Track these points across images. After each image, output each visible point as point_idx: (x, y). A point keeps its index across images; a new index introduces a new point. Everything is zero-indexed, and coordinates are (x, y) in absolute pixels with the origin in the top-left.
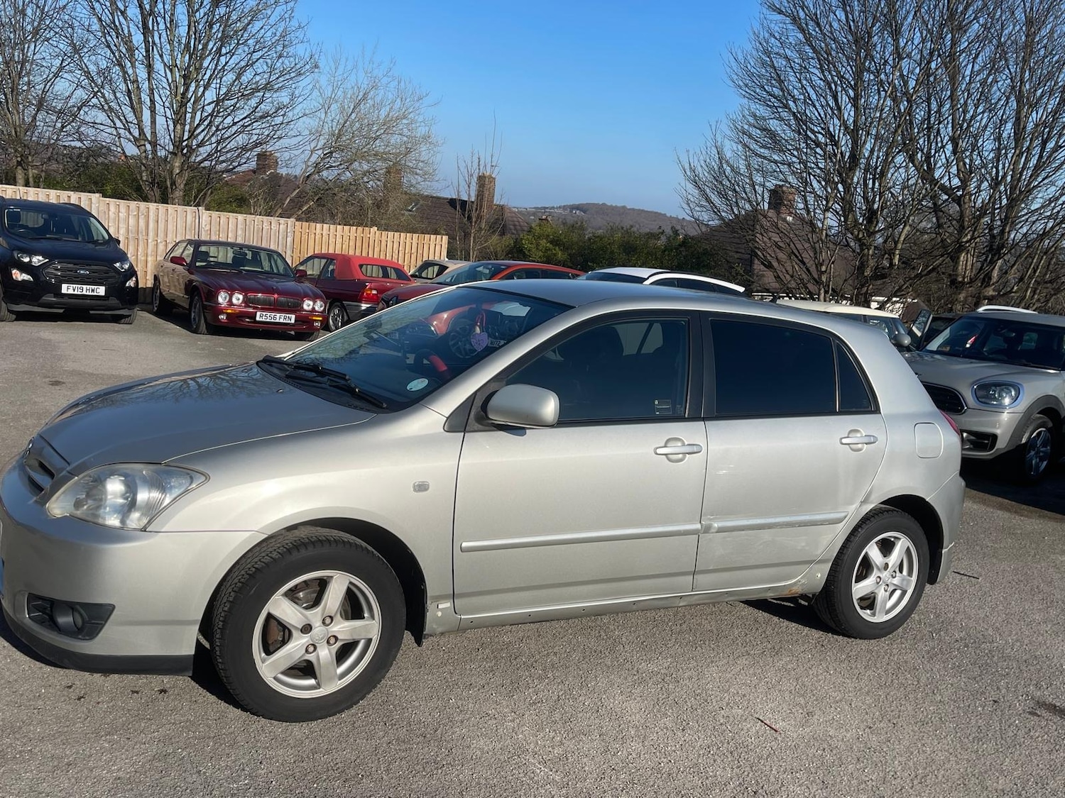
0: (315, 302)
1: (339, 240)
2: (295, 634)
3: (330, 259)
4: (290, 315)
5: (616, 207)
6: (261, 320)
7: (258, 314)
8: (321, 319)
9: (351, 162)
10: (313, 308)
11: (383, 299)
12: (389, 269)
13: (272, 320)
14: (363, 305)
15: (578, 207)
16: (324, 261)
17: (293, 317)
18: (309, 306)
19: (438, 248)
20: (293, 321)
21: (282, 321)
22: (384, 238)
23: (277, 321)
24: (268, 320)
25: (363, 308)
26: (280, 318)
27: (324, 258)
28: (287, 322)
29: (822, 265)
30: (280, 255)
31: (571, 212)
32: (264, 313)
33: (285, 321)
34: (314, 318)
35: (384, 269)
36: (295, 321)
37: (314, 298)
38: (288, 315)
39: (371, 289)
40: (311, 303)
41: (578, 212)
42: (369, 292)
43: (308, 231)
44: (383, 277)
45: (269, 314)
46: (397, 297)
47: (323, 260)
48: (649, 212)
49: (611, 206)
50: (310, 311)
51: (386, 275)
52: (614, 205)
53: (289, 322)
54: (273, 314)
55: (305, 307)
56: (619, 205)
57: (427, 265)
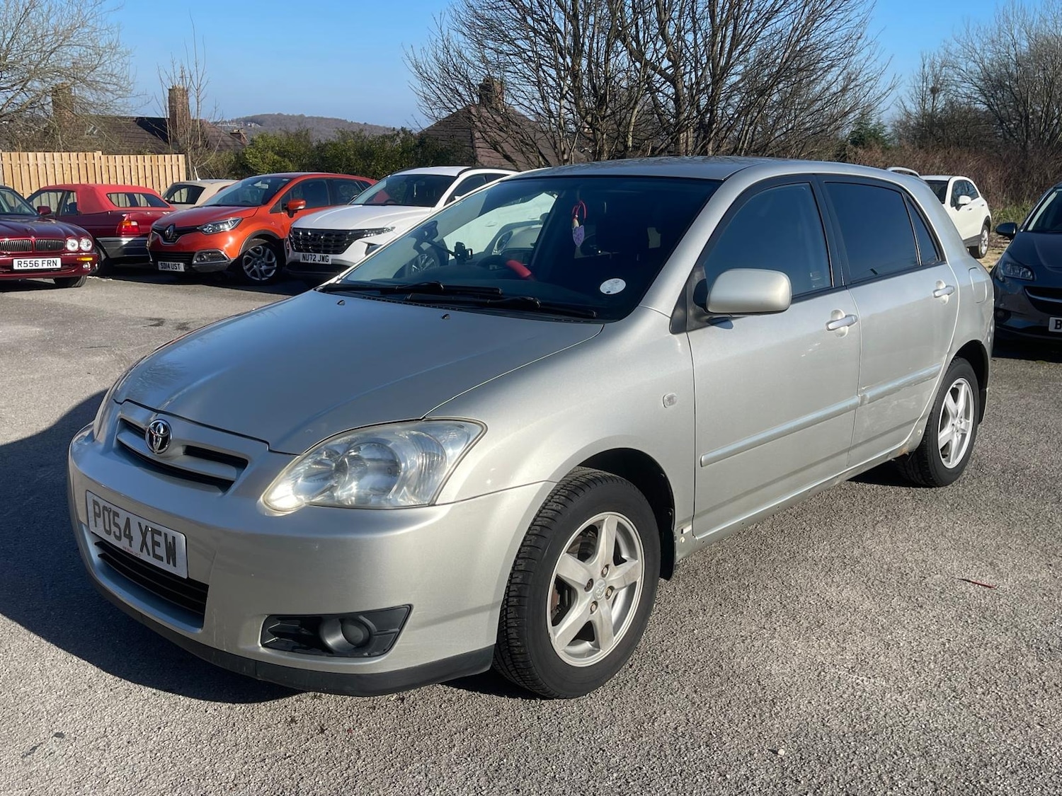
0: (79, 241)
1: (58, 170)
2: (580, 592)
3: (66, 191)
4: (55, 259)
5: (293, 116)
6: (20, 268)
7: (15, 262)
8: (91, 259)
9: (24, 81)
10: (80, 248)
11: (153, 229)
12: (136, 196)
13: (34, 267)
14: (123, 239)
15: (253, 120)
16: (60, 194)
17: (58, 261)
18: (74, 245)
19: (175, 169)
20: (59, 266)
21: (45, 266)
22: (111, 163)
23: (40, 267)
24: (28, 268)
25: (124, 243)
26: (42, 263)
27: (59, 191)
28: (52, 267)
29: (564, 153)
30: (13, 191)
31: (246, 125)
32: (23, 260)
33: (49, 267)
34: (83, 259)
35: (131, 196)
36: (62, 265)
37: (79, 237)
38: (52, 259)
39: (130, 220)
40: (75, 242)
41: (253, 125)
42: (128, 224)
43: (18, 162)
44: (131, 206)
45: (29, 260)
46: (174, 225)
47: (58, 193)
48: (329, 119)
49: (288, 115)
50: (76, 252)
51: (134, 203)
52: (291, 115)
53: (55, 267)
54: (34, 260)
55: (69, 247)
56: (295, 114)
57: (176, 188)
